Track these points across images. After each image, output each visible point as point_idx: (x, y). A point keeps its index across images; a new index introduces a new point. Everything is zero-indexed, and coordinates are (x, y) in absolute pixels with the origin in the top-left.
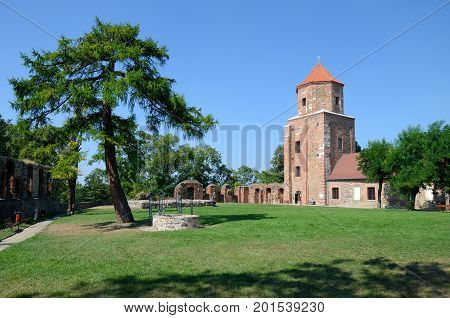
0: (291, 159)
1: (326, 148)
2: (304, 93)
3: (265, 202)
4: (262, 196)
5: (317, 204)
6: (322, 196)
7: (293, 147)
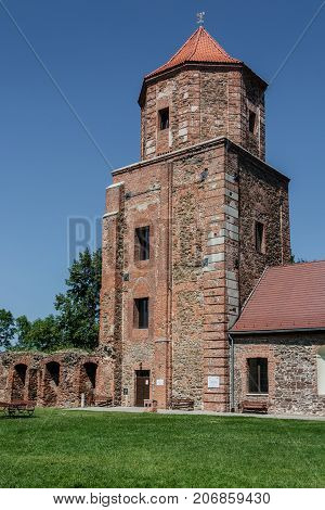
0: (121, 278)
1: (228, 241)
2: (162, 95)
3: (39, 403)
4: (32, 386)
5: (201, 410)
6: (214, 382)
7: (130, 242)
